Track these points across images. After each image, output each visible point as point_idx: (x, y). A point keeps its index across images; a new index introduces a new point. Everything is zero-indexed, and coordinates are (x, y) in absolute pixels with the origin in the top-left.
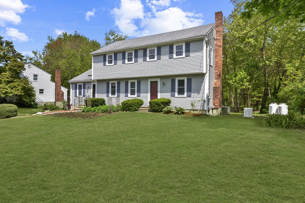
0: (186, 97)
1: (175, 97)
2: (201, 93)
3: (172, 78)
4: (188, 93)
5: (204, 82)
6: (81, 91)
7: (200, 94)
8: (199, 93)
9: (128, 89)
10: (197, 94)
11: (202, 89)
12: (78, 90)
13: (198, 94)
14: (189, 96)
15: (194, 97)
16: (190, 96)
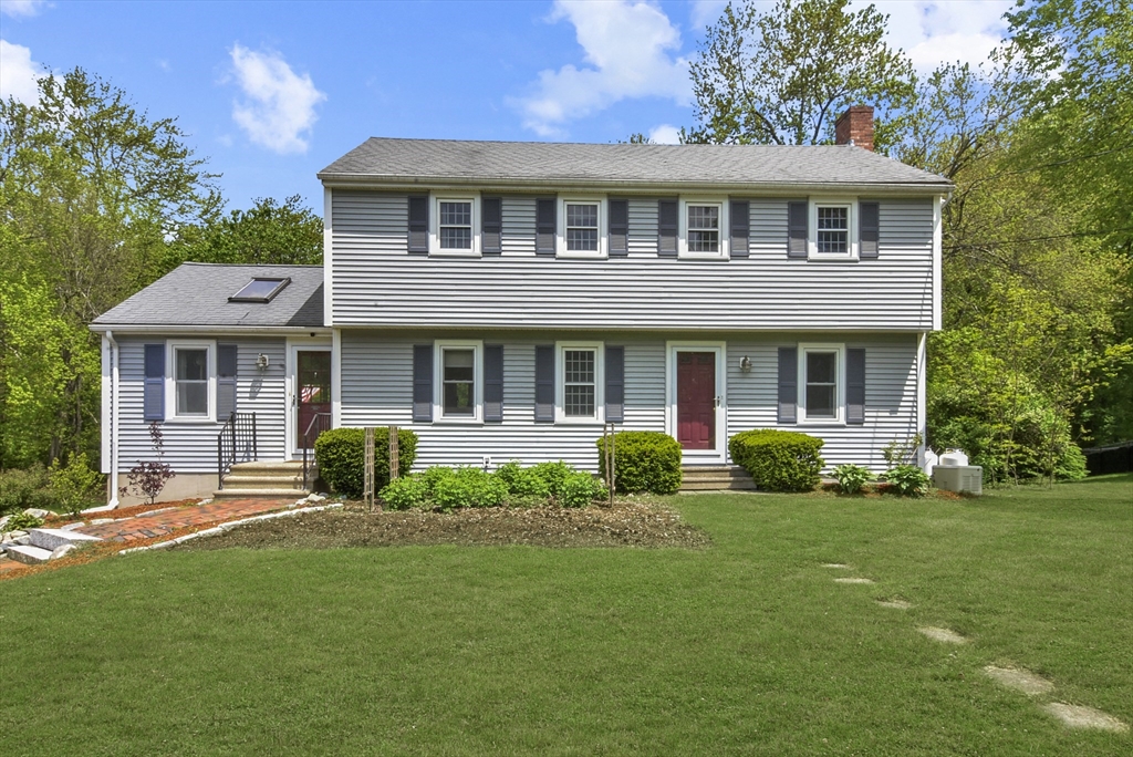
0: (843, 427)
1: (798, 427)
2: (903, 412)
3: (784, 343)
4: (852, 407)
5: (914, 367)
6: (204, 388)
7: (899, 414)
8: (894, 410)
9: (552, 386)
10: (888, 414)
11: (905, 393)
12: (170, 385)
13: (891, 412)
14: (855, 422)
15: (878, 425)
16: (859, 423)
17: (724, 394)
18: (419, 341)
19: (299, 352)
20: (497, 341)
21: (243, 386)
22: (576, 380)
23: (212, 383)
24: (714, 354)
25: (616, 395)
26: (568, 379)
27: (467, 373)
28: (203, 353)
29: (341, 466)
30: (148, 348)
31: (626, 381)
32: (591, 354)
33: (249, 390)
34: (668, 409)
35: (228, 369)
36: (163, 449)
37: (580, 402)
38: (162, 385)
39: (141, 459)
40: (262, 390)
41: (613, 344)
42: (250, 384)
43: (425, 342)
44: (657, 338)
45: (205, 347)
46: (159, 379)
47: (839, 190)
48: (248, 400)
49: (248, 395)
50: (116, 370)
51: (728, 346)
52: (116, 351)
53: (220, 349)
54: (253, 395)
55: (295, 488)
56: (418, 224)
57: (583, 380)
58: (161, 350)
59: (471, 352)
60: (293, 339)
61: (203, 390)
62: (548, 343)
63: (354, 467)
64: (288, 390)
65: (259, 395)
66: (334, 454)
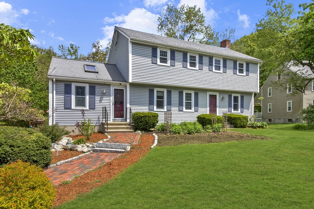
17: (218, 105)
18: (150, 88)
19: (114, 89)
20: (170, 89)
21: (97, 98)
22: (187, 100)
23: (87, 97)
24: (216, 95)
25: (196, 105)
26: (186, 100)
27: (162, 97)
28: (84, 87)
29: (145, 123)
30: (65, 85)
31: (199, 101)
32: (191, 94)
33: (99, 100)
34: (207, 108)
35: (92, 92)
36: (85, 118)
37: (189, 106)
38: (71, 97)
39: (78, 121)
40: (103, 100)
41: (196, 92)
42: (99, 98)
43: (152, 88)
44: (205, 91)
45: (85, 86)
46: (70, 95)
47: (243, 59)
48: (99, 103)
49: (99, 101)
50: (55, 92)
51: (219, 94)
52: (55, 85)
53: (90, 87)
54: (100, 101)
55: (127, 129)
56: (154, 55)
57: (189, 101)
58: (70, 86)
59: (163, 92)
60: (113, 85)
61: (84, 99)
62: (182, 90)
63: (149, 123)
64: (111, 100)
65: (102, 102)
66: (143, 119)
